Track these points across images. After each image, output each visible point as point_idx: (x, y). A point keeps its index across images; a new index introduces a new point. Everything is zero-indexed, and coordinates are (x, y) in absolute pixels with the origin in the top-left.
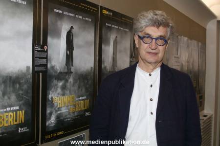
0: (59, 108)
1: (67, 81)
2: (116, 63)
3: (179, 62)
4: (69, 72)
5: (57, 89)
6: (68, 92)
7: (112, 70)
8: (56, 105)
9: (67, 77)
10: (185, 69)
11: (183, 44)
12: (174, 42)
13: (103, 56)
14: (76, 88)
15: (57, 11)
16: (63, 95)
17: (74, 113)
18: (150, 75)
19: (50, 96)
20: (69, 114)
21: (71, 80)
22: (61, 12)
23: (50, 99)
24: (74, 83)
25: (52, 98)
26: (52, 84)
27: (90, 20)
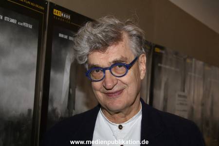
2: (74, 102)
3: (186, 105)
7: (67, 115)
10: (198, 116)
11: (195, 73)
12: (178, 70)
13: (51, 90)
27: (31, 27)
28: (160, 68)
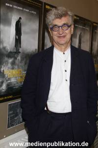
0: (9, 79)
1: (16, 58)
4: (17, 52)
5: (7, 64)
6: (16, 67)
8: (6, 76)
9: (16, 55)
14: (23, 64)
15: (8, 5)
16: (13, 69)
17: (21, 82)
18: (64, 53)
19: (2, 69)
20: (17, 83)
21: (19, 58)
22: (11, 6)
23: (2, 71)
24: (21, 60)
25: (3, 71)
26: (4, 61)
27: (35, 13)
28: (96, 32)
